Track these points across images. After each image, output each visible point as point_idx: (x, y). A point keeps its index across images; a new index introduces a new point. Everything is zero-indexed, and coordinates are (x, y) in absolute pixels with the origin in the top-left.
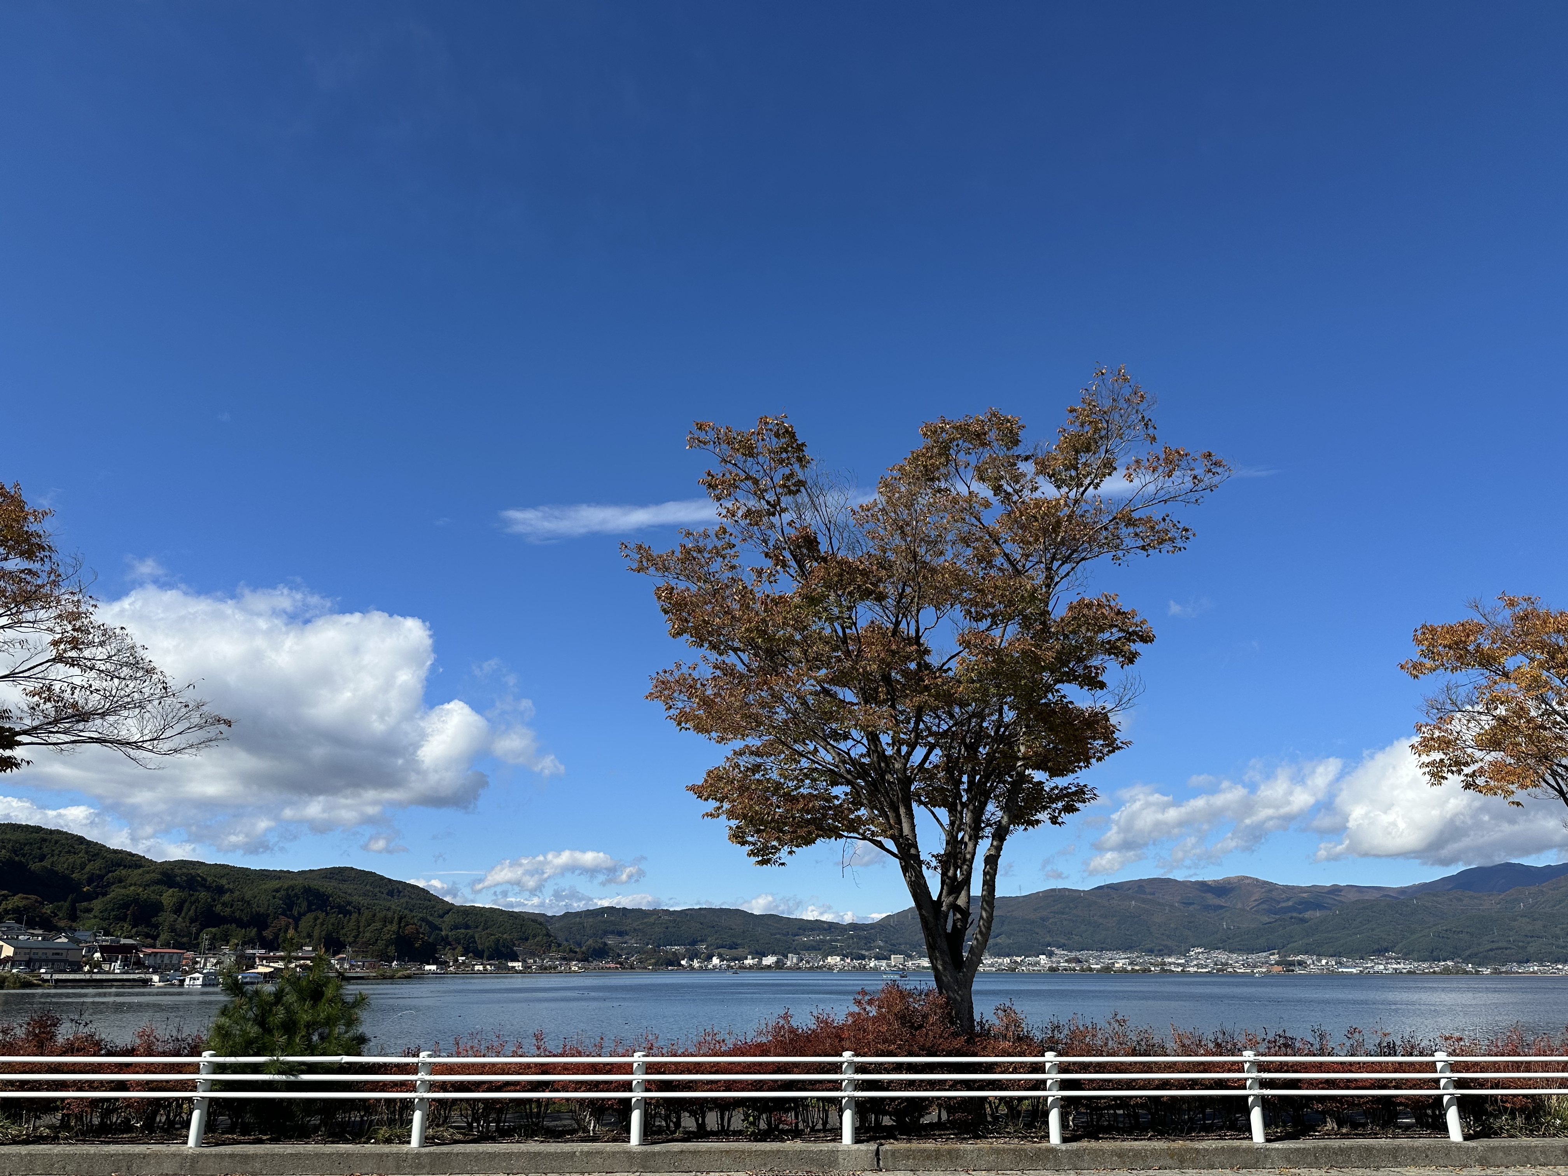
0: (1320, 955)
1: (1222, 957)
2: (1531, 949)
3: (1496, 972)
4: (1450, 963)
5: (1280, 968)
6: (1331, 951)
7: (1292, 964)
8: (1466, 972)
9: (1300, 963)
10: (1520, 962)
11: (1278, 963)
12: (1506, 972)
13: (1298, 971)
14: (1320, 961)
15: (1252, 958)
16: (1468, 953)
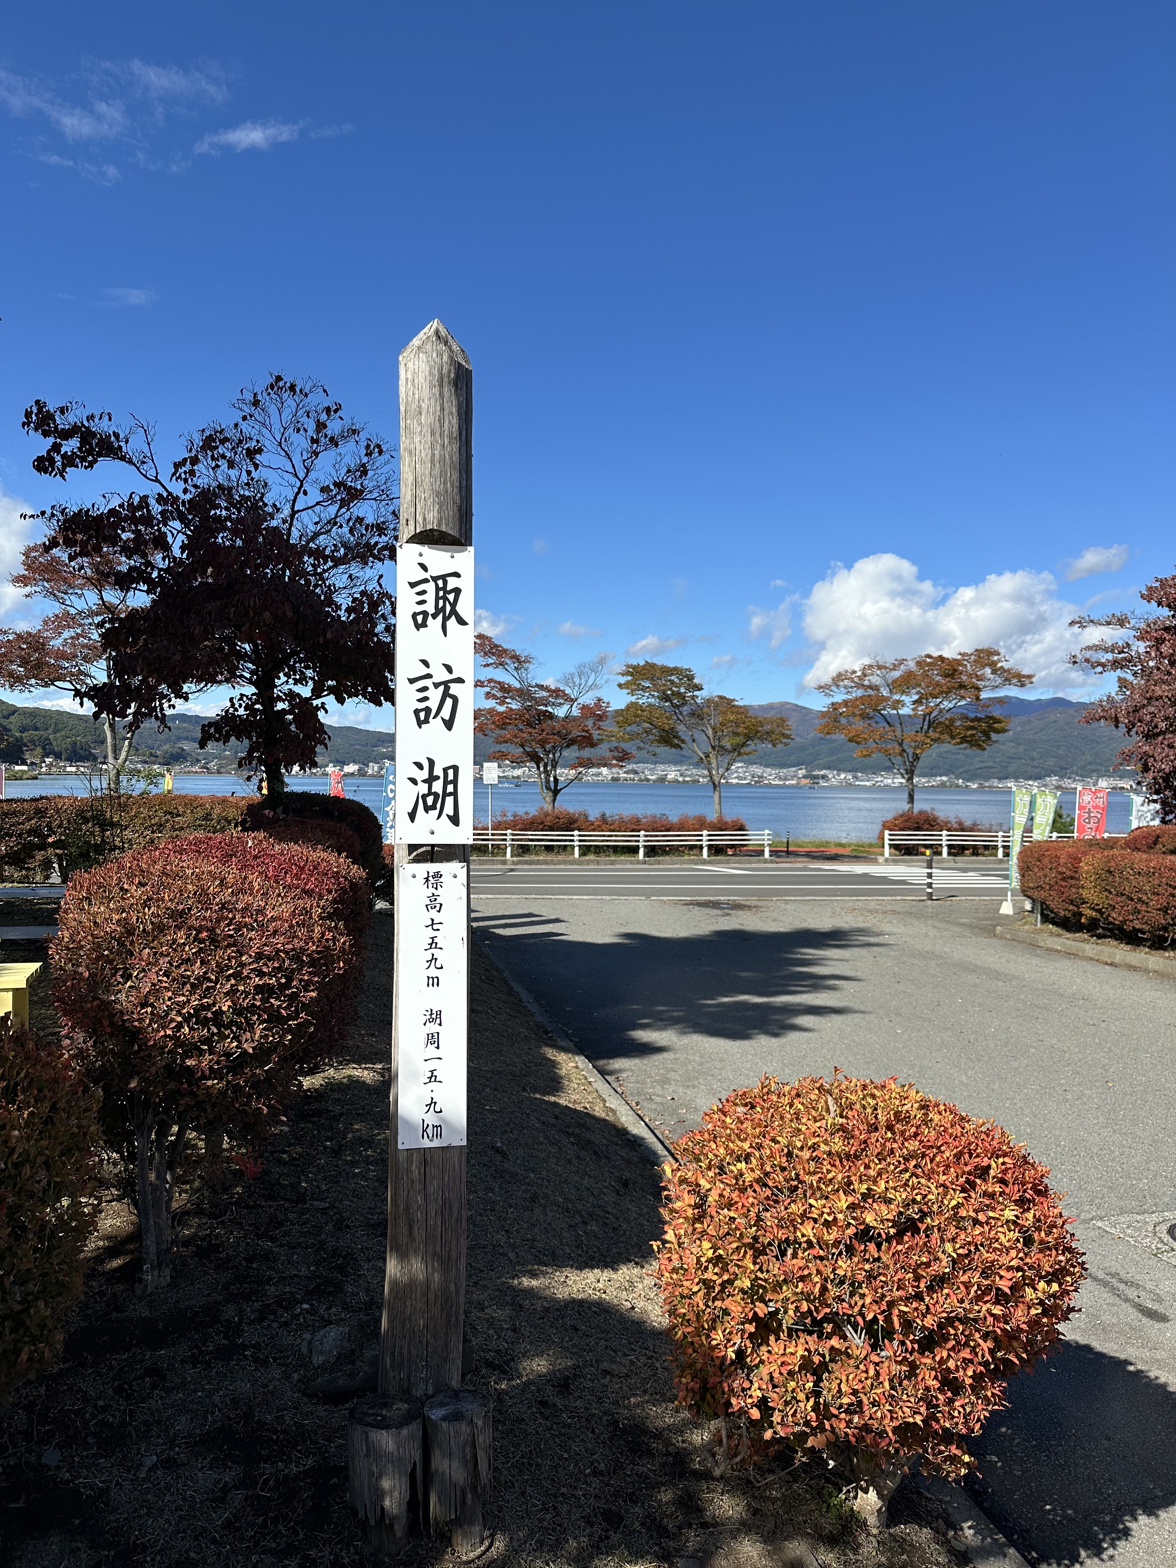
0: (840, 771)
1: (758, 770)
2: (1011, 769)
3: (981, 786)
4: (944, 778)
5: (808, 781)
6: (850, 767)
7: (816, 777)
8: (958, 786)
9: (824, 777)
10: (1000, 779)
11: (805, 777)
12: (990, 787)
13: (823, 783)
14: (839, 775)
15: (783, 772)
16: (961, 770)
